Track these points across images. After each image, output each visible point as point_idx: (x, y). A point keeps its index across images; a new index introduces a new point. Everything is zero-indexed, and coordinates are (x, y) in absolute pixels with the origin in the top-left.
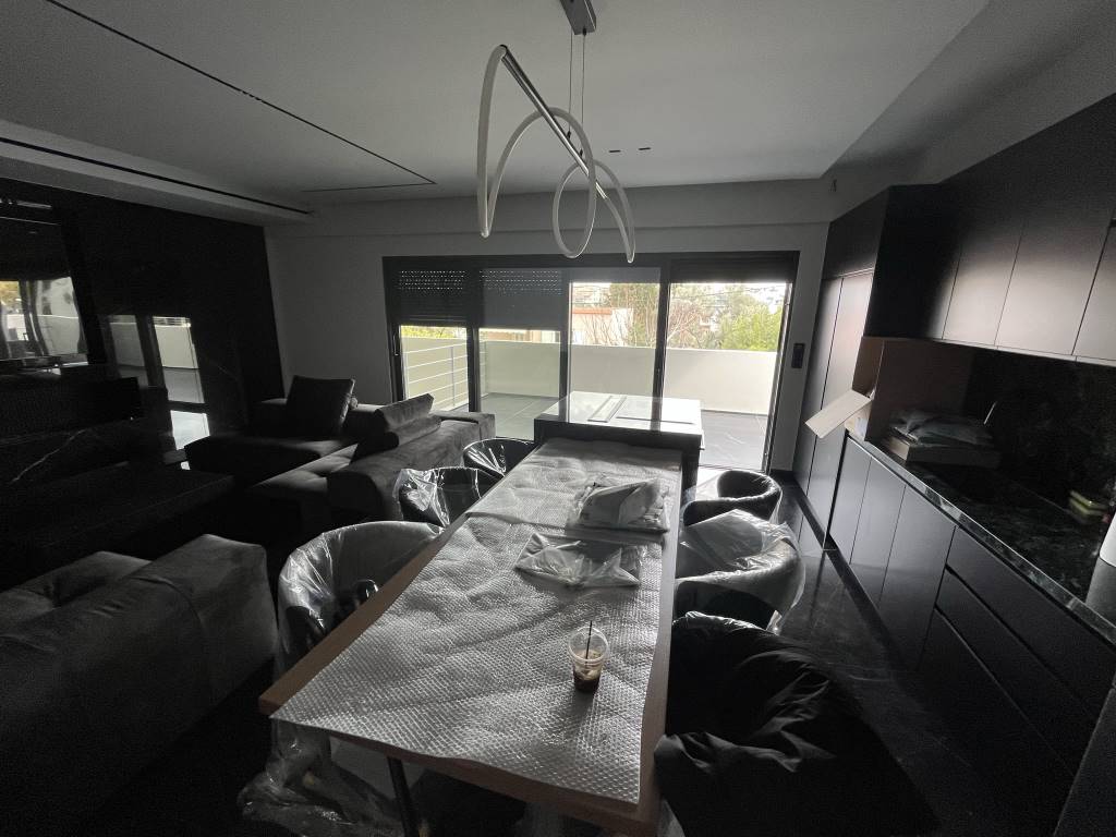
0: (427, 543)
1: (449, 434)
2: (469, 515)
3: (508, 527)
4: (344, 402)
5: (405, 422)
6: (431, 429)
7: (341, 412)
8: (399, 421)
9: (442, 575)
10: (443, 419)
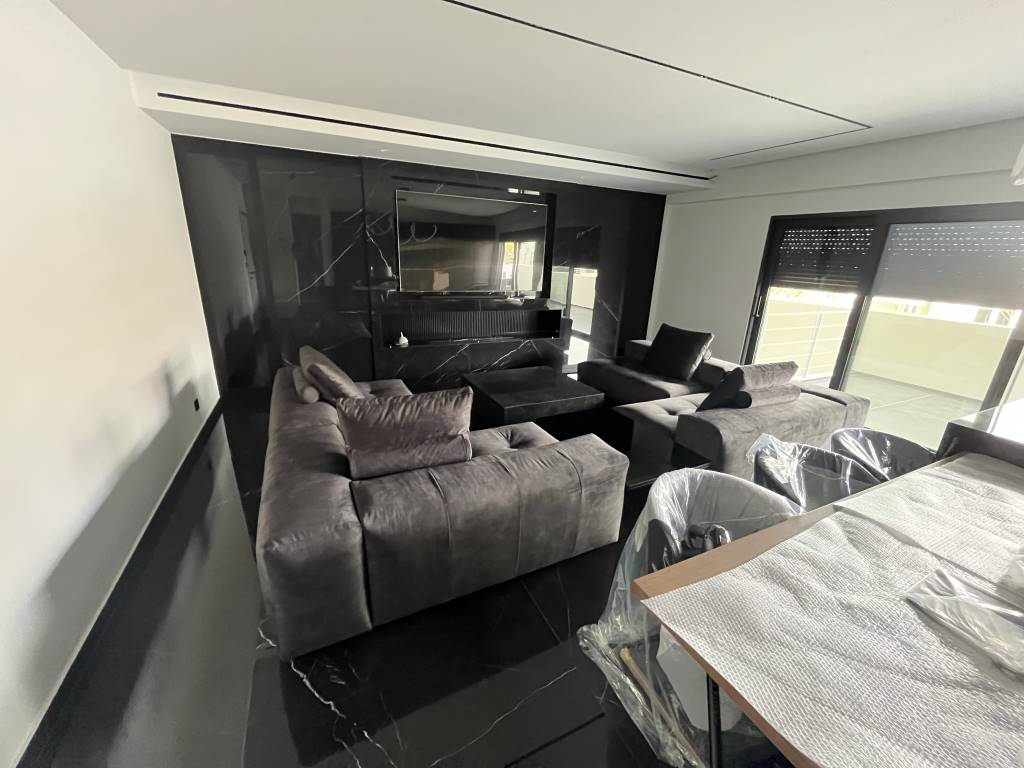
0: (783, 519)
1: (807, 409)
2: (837, 509)
3: (895, 543)
4: (699, 352)
5: (762, 386)
6: (787, 398)
7: (694, 362)
8: (757, 383)
9: (804, 561)
10: (803, 391)
